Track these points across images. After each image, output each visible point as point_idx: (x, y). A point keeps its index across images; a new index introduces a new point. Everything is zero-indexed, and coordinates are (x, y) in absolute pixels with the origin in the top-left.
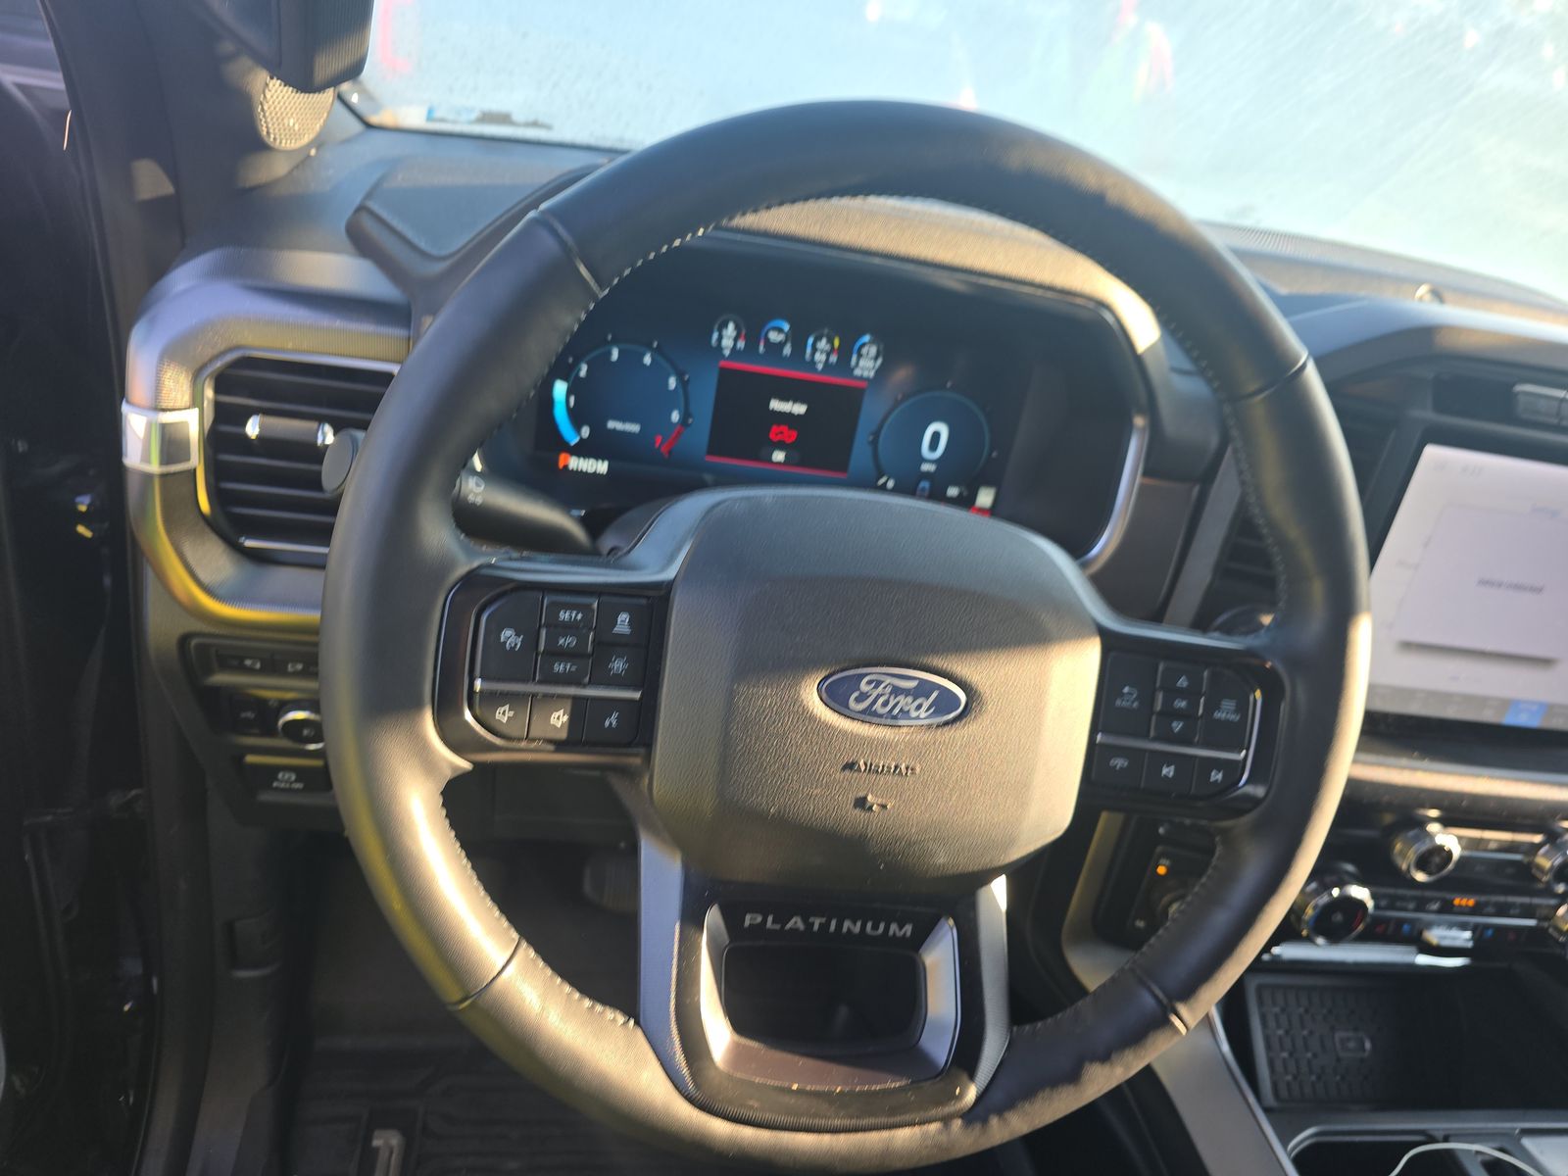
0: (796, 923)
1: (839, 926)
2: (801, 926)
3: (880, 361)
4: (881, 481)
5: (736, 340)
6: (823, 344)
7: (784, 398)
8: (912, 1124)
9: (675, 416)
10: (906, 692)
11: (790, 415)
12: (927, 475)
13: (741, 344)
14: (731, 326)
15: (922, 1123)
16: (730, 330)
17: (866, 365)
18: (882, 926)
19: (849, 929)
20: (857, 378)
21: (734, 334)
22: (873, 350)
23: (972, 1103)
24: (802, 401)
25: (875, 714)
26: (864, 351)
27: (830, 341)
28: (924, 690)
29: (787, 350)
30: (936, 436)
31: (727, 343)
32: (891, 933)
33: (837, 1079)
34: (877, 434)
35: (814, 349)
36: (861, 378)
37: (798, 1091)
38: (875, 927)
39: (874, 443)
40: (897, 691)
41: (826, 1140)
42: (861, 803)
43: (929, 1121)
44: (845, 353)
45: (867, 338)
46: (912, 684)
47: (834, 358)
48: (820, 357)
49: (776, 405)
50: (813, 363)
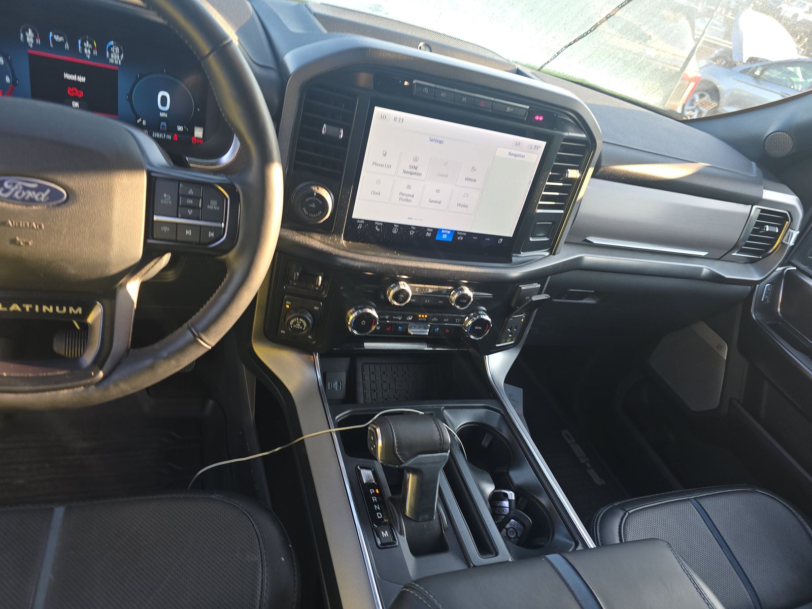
0: (15, 307)
1: (41, 309)
2: (19, 309)
3: (122, 56)
4: (139, 121)
5: (34, 39)
6: (87, 44)
7: (70, 73)
8: (68, 388)
9: (8, 79)
10: (32, 189)
11: (77, 82)
12: (163, 119)
13: (38, 41)
14: (30, 31)
15: (72, 387)
16: (30, 34)
17: (115, 57)
18: (65, 309)
19: (46, 310)
20: (111, 64)
21: (33, 35)
22: (117, 49)
23: (99, 380)
24: (83, 75)
25: (15, 199)
26: (112, 49)
27: (91, 43)
28: (41, 189)
29: (67, 46)
30: (164, 98)
31: (30, 40)
32: (70, 312)
33: (30, 372)
34: (130, 95)
35: (83, 47)
36: (114, 64)
37: (7, 377)
38: (61, 309)
39: (130, 100)
40: (25, 189)
41: (21, 396)
42: (14, 241)
43: (78, 386)
44: (102, 50)
45: (112, 43)
46: (34, 186)
47: (95, 53)
48: (87, 52)
49: (67, 76)
50: (84, 54)
